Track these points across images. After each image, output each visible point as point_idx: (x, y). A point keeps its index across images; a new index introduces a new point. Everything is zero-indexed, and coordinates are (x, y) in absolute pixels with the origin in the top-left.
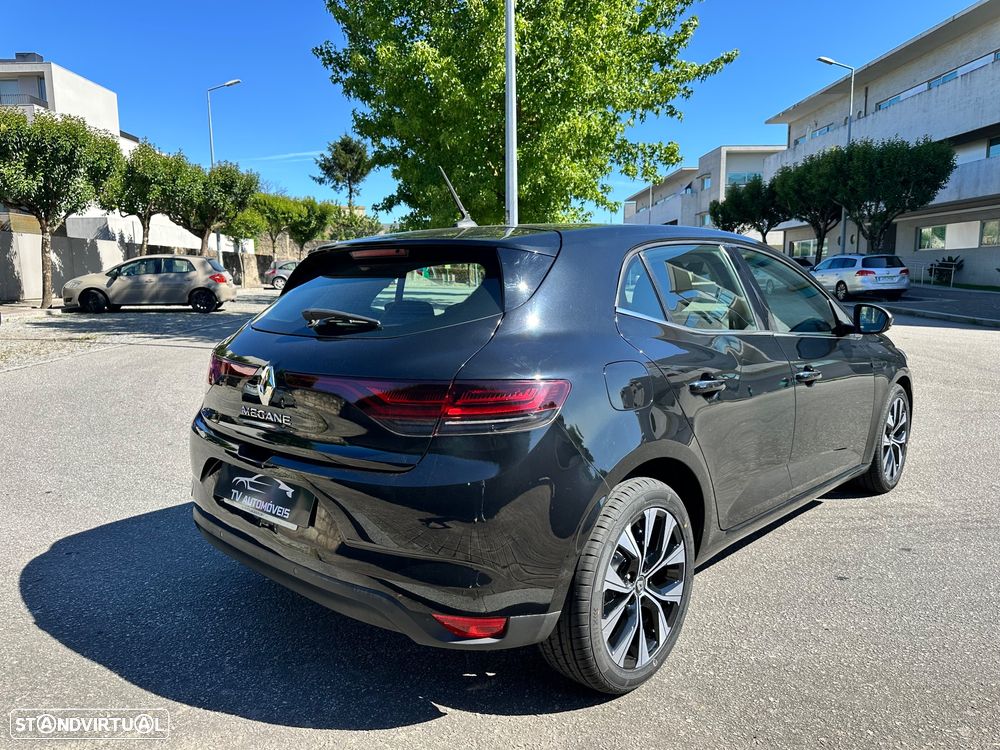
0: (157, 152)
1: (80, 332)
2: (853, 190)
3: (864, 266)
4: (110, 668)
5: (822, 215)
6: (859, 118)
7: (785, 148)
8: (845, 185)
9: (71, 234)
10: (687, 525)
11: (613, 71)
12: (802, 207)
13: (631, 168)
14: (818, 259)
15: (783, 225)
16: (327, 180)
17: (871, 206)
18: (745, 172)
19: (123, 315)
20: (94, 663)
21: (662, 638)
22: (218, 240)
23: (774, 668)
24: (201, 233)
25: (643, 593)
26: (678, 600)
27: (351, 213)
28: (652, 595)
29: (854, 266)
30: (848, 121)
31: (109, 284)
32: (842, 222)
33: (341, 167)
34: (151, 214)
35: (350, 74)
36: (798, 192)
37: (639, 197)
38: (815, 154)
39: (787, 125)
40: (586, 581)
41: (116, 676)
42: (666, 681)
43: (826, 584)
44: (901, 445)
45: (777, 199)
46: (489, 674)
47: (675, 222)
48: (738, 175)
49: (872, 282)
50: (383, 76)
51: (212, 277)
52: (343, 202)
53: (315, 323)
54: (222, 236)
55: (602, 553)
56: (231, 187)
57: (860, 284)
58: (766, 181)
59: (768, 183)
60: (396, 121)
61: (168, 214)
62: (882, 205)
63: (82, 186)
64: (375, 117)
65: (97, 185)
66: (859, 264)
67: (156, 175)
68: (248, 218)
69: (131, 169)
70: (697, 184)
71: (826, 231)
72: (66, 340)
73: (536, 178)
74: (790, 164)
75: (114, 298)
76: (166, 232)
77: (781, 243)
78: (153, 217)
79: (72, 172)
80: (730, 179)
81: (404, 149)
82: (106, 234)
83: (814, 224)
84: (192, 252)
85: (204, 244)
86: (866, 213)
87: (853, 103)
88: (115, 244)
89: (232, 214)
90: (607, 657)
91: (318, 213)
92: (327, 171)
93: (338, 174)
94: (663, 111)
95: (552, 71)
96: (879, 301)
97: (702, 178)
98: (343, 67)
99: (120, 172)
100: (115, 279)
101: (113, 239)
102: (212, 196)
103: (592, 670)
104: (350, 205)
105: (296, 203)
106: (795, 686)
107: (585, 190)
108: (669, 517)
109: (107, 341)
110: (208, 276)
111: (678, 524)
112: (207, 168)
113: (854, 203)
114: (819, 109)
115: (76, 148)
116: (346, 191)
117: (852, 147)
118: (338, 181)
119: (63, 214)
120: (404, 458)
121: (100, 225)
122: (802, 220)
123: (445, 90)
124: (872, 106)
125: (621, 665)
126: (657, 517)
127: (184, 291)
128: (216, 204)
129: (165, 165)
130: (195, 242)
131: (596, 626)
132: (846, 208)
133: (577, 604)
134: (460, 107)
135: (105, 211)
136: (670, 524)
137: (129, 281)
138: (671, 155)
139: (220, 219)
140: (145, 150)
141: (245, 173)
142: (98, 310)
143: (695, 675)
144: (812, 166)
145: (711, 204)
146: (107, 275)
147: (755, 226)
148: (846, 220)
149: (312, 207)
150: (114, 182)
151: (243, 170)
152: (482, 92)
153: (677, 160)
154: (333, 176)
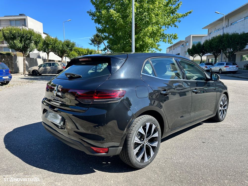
0: (51, 37)
1: (31, 80)
2: (224, 46)
3: (226, 65)
4: (20, 158)
5: (216, 52)
6: (226, 27)
7: (207, 35)
8: (222, 44)
9: (31, 57)
10: (159, 127)
11: (160, 16)
12: (211, 50)
13: (165, 40)
14: (215, 63)
15: (206, 55)
16: (92, 44)
17: (229, 50)
18: (197, 41)
19: (42, 76)
20: (16, 157)
21: (152, 155)
22: (66, 59)
23: (180, 164)
24: (61, 57)
25: (146, 144)
26: (156, 146)
27: (98, 52)
28: (149, 144)
29: (224, 65)
30: (223, 28)
31: (39, 69)
32: (221, 54)
33: (96, 41)
34: (49, 52)
35: (96, 18)
36: (210, 46)
37: (170, 48)
38: (214, 36)
39: (208, 29)
40: (129, 140)
41: (21, 160)
42: (152, 166)
43: (199, 144)
44: (225, 110)
45: (204, 48)
46: (109, 163)
47: (179, 54)
48: (195, 42)
49: (228, 69)
50: (103, 18)
51: (63, 67)
52: (96, 49)
53: (68, 76)
54: (67, 58)
55: (134, 133)
56: (69, 45)
57: (225, 69)
58: (202, 43)
59: (202, 44)
60: (106, 29)
61: (54, 52)
62: (231, 49)
63: (33, 45)
64: (102, 28)
65: (37, 45)
66: (225, 64)
67: (50, 43)
68: (73, 53)
69: (45, 41)
70: (185, 44)
71: (217, 56)
72: (27, 82)
73: (140, 43)
74: (208, 39)
75: (40, 72)
76: (53, 56)
77: (206, 59)
78: (50, 53)
79: (31, 42)
80: (193, 43)
81: (109, 36)
82: (39, 57)
83: (214, 54)
84: (59, 61)
85: (62, 59)
86: (227, 51)
87: (224, 24)
88: (41, 59)
89: (69, 52)
90: (135, 159)
91: (90, 52)
92: (93, 42)
93: (95, 42)
94: (173, 26)
95: (145, 16)
96: (230, 74)
97: (186, 43)
98: (94, 16)
99: (42, 42)
100: (40, 67)
101: (41, 58)
102: (64, 48)
103: (131, 162)
104: (98, 50)
105: (84, 50)
106: (185, 169)
107: (153, 46)
108: (153, 125)
109: (37, 82)
110: (62, 67)
111: (156, 127)
112: (63, 41)
113: (224, 49)
114: (216, 25)
115: (31, 36)
116: (97, 47)
117: (224, 34)
118: (95, 44)
119: (28, 52)
120: (84, 109)
121: (38, 55)
122: (211, 53)
123: (118, 21)
124: (230, 24)
125: (140, 161)
126: (150, 125)
127: (56, 71)
128: (65, 50)
129: (53, 40)
130: (60, 59)
131: (132, 151)
132: (222, 50)
133: (127, 145)
134: (122, 26)
135: (39, 51)
136: (154, 127)
137: (44, 68)
138: (175, 37)
139: (66, 54)
140: (48, 37)
141: (72, 42)
142: (36, 75)
143: (160, 165)
144: (214, 39)
145: (188, 49)
146: (38, 67)
147: (199, 55)
148: (222, 53)
149: (89, 50)
150: (40, 45)
151: (71, 41)
152: (127, 21)
153: (177, 38)
154: (94, 43)
